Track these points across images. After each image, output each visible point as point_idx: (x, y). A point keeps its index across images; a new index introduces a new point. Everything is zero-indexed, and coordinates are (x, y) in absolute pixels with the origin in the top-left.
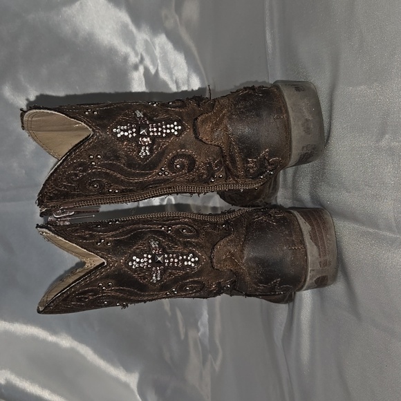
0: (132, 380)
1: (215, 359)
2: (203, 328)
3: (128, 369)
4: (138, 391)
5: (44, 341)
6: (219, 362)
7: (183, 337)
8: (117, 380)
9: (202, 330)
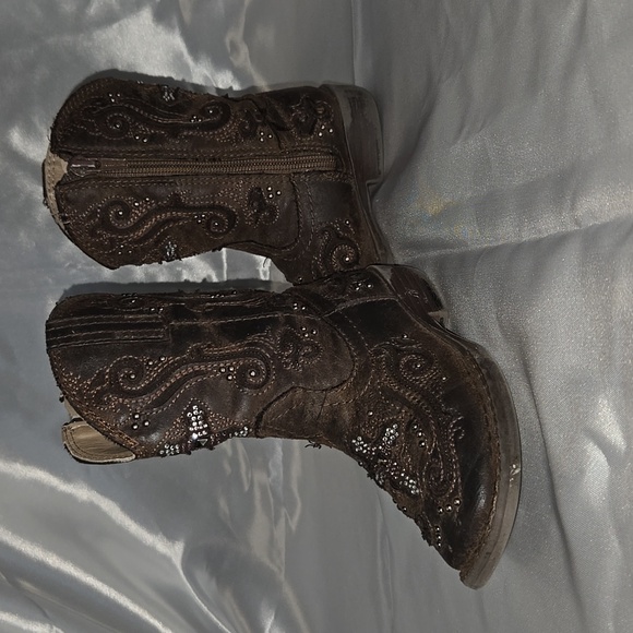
0: (174, 551)
1: (292, 514)
2: (277, 471)
3: (171, 536)
4: (183, 569)
5: (53, 490)
6: (296, 518)
7: (246, 488)
8: (152, 550)
9: (274, 474)
